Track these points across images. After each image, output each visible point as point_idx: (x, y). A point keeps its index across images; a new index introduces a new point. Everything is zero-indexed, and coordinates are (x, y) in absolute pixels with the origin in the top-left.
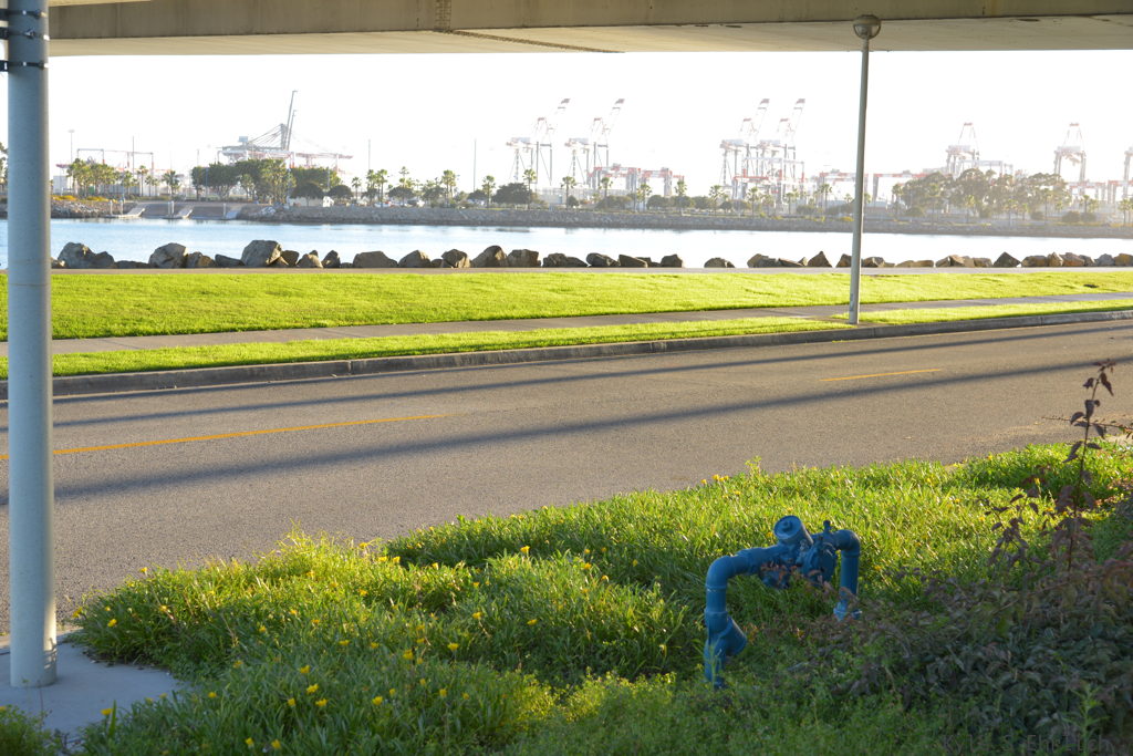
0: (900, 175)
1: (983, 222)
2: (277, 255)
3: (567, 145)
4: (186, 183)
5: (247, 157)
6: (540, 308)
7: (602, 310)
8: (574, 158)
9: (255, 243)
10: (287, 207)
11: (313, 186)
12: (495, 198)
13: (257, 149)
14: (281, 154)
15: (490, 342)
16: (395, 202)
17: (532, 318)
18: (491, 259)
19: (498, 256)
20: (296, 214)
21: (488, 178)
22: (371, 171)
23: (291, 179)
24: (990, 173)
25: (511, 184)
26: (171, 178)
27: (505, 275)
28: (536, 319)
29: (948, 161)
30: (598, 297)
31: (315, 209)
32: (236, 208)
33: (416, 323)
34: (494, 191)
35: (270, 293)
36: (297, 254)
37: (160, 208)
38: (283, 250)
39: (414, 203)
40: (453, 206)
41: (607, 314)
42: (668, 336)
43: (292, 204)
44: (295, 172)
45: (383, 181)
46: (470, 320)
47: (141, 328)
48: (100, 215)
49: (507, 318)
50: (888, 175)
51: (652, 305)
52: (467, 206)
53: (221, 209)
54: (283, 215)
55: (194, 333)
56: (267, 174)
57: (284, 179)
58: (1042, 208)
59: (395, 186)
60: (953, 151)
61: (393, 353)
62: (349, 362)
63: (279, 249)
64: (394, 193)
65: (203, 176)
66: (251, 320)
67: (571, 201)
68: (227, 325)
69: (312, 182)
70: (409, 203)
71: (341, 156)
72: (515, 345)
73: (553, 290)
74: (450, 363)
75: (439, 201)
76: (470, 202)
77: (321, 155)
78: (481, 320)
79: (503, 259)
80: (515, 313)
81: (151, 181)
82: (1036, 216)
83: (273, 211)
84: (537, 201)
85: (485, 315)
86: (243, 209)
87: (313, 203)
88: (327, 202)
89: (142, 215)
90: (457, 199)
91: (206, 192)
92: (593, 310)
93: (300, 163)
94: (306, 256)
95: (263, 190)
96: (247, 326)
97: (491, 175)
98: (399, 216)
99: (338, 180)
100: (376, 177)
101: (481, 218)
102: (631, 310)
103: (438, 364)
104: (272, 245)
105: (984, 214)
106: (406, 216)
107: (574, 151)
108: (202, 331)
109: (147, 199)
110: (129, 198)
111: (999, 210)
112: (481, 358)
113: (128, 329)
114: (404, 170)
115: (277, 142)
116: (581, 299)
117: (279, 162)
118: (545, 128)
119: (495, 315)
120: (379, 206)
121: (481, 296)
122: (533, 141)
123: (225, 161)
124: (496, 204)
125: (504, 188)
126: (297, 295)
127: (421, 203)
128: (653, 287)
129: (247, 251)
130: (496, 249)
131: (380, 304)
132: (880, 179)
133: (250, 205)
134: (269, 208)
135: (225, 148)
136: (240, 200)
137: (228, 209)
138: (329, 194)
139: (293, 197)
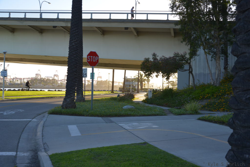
0: (28, 79)
1: (45, 87)
24: (45, 78)
29: (36, 76)
50: (26, 78)
58: (54, 84)
60: (37, 75)
82: (53, 86)
105: (45, 85)
111: (47, 85)
132: (24, 79)
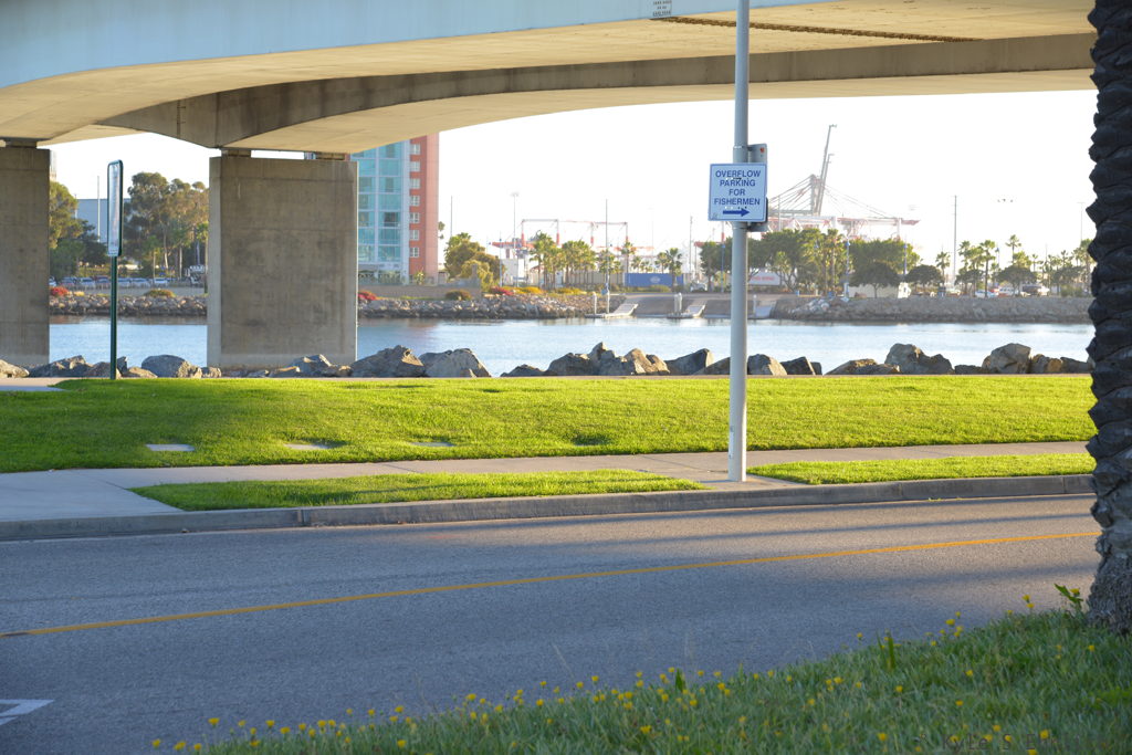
4: (691, 265)
10: (845, 299)
11: (885, 267)
16: (1007, 289)
20: (860, 308)
22: (967, 244)
23: (847, 258)
26: (671, 258)
31: (886, 302)
32: (769, 302)
39: (1033, 291)
43: (852, 295)
54: (839, 311)
56: (811, 252)
64: (1003, 276)
69: (880, 260)
70: (1028, 290)
83: (824, 305)
86: (778, 302)
87: (883, 293)
89: (635, 314)
95: (806, 275)
98: (1014, 310)
99: (915, 257)
100: (978, 252)
106: (1024, 312)
110: (613, 289)
114: (1013, 242)
117: (831, 233)
120: (981, 295)
127: (1044, 291)
133: (788, 296)
134: (817, 301)
136: (772, 290)
137: (759, 303)
138: (907, 279)
139: (854, 283)
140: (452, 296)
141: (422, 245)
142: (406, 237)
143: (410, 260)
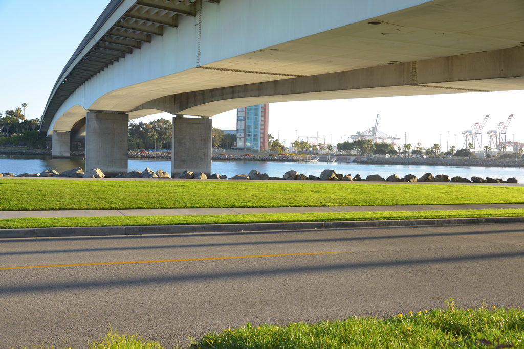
2: (334, 175)
3: (488, 133)
4: (335, 150)
5: (359, 139)
6: (432, 200)
7: (462, 202)
8: (491, 139)
9: (326, 170)
10: (372, 158)
11: (382, 150)
12: (455, 155)
13: (363, 136)
14: (372, 138)
15: (396, 216)
16: (415, 156)
17: (427, 205)
18: (427, 178)
19: (430, 177)
20: (375, 160)
21: (453, 146)
22: (405, 144)
23: (374, 147)
25: (462, 149)
26: (330, 147)
27: (424, 185)
28: (429, 205)
30: (463, 196)
31: (383, 159)
32: (353, 158)
33: (370, 205)
34: (455, 152)
35: (313, 191)
36: (342, 175)
37: (324, 159)
38: (337, 173)
39: (422, 157)
40: (438, 158)
41: (464, 204)
42: (487, 216)
43: (374, 157)
44: (376, 145)
45: (410, 148)
46: (396, 205)
47: (248, 204)
48: (303, 161)
49: (414, 205)
51: (488, 200)
52: (444, 158)
53: (347, 158)
54: (370, 161)
55: (269, 207)
56: (365, 145)
57: (371, 147)
59: (415, 149)
61: (346, 219)
62: (324, 223)
63: (335, 173)
64: (414, 152)
65: (341, 146)
66: (297, 202)
67: (488, 156)
68: (285, 204)
69: (383, 148)
70: (420, 156)
71: (395, 139)
72: (406, 217)
73: (443, 193)
74: (373, 225)
75: (432, 156)
76: (445, 156)
77: (387, 138)
78: (402, 205)
79: (432, 179)
80: (418, 203)
81: (322, 148)
84: (473, 156)
85: (404, 203)
86: (355, 159)
87: (382, 156)
88: (387, 156)
89: (318, 161)
90: (440, 155)
91: (343, 152)
92: (457, 202)
93: (379, 141)
94: (345, 176)
95: (363, 152)
96: (293, 205)
97: (454, 145)
98: (416, 162)
99: (392, 148)
100: (407, 146)
101: (449, 162)
102: (477, 203)
103: (367, 225)
104: (332, 171)
106: (418, 162)
107: (491, 136)
108: (273, 207)
109: (321, 155)
110: (314, 154)
112: (389, 223)
113: (242, 205)
114: (419, 144)
115: (371, 134)
116: (454, 197)
117: (369, 141)
118: (478, 127)
119: (409, 203)
120: (408, 157)
121: (407, 195)
122: (473, 132)
123: (351, 141)
124: (456, 157)
125: (459, 151)
126: (324, 192)
127: (425, 157)
128: (492, 192)
129: (322, 174)
130: (429, 174)
131: (358, 197)
133: (358, 157)
134: (365, 158)
135: (351, 136)
136: (355, 155)
137: (350, 159)
138: (388, 153)
139: (374, 154)
140: (270, 156)
141: (263, 142)
142: (260, 140)
143: (261, 146)
